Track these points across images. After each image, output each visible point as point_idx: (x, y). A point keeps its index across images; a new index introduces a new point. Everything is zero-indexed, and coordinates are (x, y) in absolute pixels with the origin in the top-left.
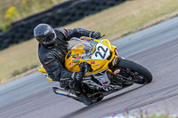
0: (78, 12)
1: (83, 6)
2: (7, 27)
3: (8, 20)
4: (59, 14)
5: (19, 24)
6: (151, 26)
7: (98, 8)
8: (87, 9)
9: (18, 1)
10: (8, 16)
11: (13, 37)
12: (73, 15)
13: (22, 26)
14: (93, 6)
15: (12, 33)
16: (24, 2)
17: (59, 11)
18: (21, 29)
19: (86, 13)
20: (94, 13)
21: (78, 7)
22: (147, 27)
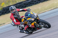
0: (24, 6)
1: (26, 4)
2: (1, 9)
3: (2, 7)
4: (18, 6)
5: (5, 8)
6: (42, 13)
7: (31, 5)
8: (27, 5)
9: (5, 1)
10: (2, 5)
11: (3, 12)
12: (23, 6)
13: (6, 9)
14: (29, 4)
15: (3, 11)
16: (7, 1)
17: (18, 5)
18: (5, 10)
19: (27, 6)
20: (29, 6)
21: (25, 4)
22: (41, 13)
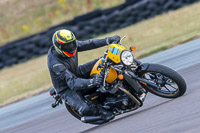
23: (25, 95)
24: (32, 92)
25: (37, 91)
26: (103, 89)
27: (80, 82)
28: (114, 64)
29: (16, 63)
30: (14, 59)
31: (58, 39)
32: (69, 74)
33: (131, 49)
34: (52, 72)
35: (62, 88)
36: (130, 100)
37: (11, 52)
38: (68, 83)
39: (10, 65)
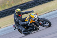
23: (41, 14)
24: (43, 13)
25: (45, 13)
26: (29, 25)
27: (22, 23)
28: (32, 18)
29: (39, 5)
30: (38, 4)
31: (17, 11)
32: (20, 21)
33: (37, 14)
34: (15, 20)
35: (17, 25)
36: (36, 28)
37: (37, 2)
38: (19, 23)
39: (37, 5)
